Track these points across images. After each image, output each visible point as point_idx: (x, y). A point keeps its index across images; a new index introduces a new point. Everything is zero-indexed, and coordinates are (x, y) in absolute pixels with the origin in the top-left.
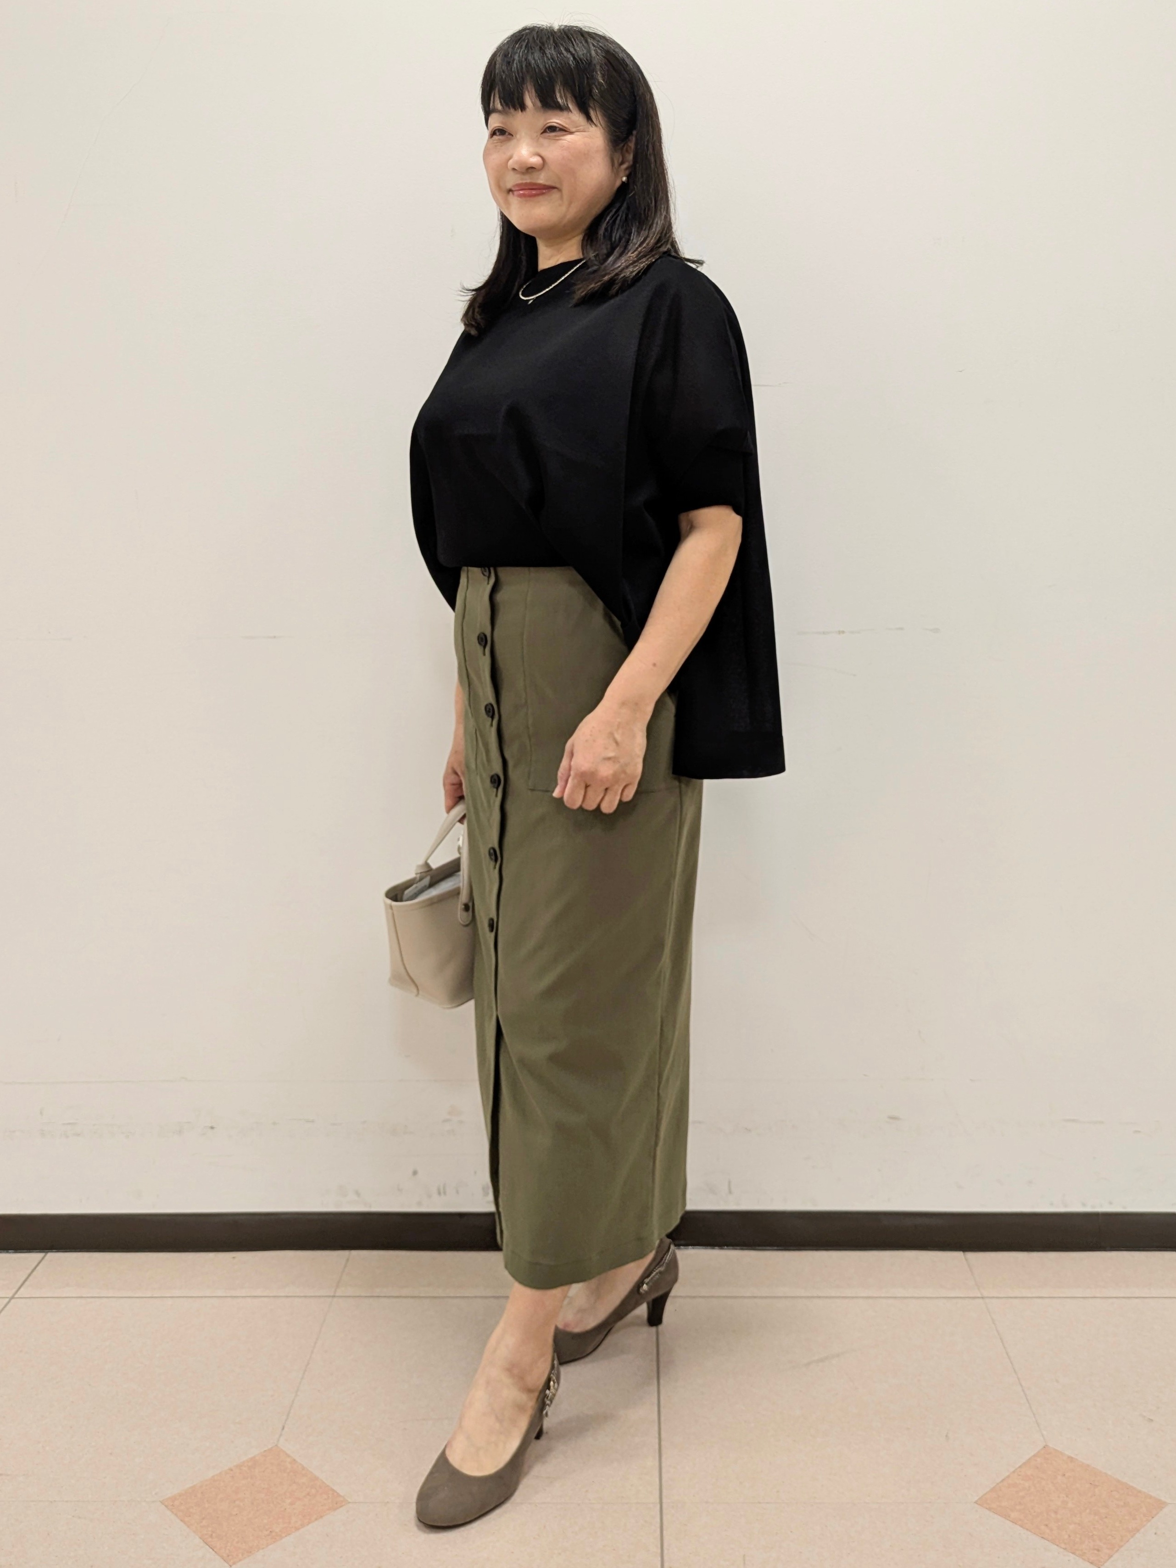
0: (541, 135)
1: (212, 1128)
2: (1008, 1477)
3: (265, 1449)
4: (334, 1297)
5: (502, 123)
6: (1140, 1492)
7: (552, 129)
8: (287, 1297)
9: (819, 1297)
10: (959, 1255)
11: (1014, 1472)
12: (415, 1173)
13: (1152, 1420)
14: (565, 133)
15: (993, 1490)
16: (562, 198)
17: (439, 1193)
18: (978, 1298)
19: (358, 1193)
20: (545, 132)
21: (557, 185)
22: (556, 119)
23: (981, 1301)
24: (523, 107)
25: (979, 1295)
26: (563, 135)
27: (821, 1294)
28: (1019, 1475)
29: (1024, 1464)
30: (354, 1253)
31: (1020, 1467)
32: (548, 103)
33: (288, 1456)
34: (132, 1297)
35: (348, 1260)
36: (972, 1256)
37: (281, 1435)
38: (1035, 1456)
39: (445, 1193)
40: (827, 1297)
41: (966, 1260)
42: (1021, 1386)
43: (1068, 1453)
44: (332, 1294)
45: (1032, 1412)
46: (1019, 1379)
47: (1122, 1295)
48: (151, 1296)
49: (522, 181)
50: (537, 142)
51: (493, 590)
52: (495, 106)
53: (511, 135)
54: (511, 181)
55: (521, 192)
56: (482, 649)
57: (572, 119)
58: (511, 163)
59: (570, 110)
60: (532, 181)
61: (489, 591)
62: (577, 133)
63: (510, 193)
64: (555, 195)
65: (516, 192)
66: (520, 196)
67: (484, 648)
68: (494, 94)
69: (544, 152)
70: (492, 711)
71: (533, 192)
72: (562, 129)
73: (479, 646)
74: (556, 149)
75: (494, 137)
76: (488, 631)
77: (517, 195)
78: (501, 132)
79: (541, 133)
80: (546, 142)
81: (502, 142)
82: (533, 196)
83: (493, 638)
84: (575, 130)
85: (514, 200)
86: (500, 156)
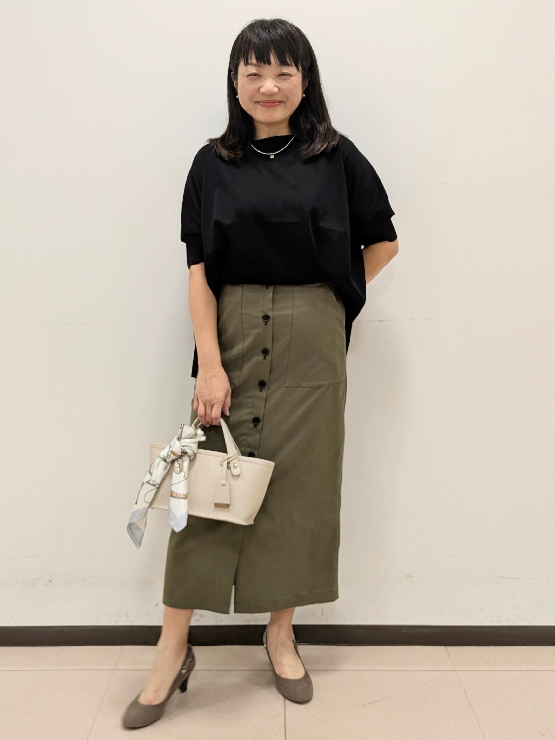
0: (277, 77)
1: (50, 581)
4: (114, 670)
5: (257, 71)
7: (283, 75)
8: (90, 670)
9: (369, 670)
10: (442, 648)
12: (157, 605)
13: (544, 735)
14: (289, 76)
16: (286, 106)
18: (453, 670)
19: (127, 616)
20: (279, 75)
21: (285, 101)
22: (286, 70)
23: (454, 672)
24: (269, 63)
25: (454, 669)
26: (289, 77)
27: (370, 669)
30: (125, 647)
32: (283, 62)
34: (9, 670)
35: (122, 651)
36: (450, 649)
40: (373, 670)
41: (447, 651)
42: (476, 717)
44: (113, 669)
45: (481, 730)
46: (474, 713)
47: (528, 669)
48: (18, 669)
49: (267, 99)
50: (275, 80)
51: (273, 293)
52: (252, 62)
53: (261, 77)
54: (260, 98)
55: (266, 104)
56: (264, 323)
57: (292, 70)
58: (262, 90)
59: (292, 65)
60: (272, 99)
61: (271, 294)
62: (294, 76)
63: (257, 103)
64: (283, 105)
65: (262, 104)
66: (265, 106)
67: (266, 322)
68: (251, 55)
69: (279, 85)
70: (265, 351)
71: (273, 104)
72: (287, 75)
73: (261, 322)
74: (285, 85)
75: (250, 77)
76: (270, 314)
77: (262, 105)
78: (255, 74)
79: (277, 76)
80: (280, 80)
81: (255, 79)
82: (272, 106)
83: (273, 317)
84: (293, 75)
85: (259, 107)
86: (254, 86)
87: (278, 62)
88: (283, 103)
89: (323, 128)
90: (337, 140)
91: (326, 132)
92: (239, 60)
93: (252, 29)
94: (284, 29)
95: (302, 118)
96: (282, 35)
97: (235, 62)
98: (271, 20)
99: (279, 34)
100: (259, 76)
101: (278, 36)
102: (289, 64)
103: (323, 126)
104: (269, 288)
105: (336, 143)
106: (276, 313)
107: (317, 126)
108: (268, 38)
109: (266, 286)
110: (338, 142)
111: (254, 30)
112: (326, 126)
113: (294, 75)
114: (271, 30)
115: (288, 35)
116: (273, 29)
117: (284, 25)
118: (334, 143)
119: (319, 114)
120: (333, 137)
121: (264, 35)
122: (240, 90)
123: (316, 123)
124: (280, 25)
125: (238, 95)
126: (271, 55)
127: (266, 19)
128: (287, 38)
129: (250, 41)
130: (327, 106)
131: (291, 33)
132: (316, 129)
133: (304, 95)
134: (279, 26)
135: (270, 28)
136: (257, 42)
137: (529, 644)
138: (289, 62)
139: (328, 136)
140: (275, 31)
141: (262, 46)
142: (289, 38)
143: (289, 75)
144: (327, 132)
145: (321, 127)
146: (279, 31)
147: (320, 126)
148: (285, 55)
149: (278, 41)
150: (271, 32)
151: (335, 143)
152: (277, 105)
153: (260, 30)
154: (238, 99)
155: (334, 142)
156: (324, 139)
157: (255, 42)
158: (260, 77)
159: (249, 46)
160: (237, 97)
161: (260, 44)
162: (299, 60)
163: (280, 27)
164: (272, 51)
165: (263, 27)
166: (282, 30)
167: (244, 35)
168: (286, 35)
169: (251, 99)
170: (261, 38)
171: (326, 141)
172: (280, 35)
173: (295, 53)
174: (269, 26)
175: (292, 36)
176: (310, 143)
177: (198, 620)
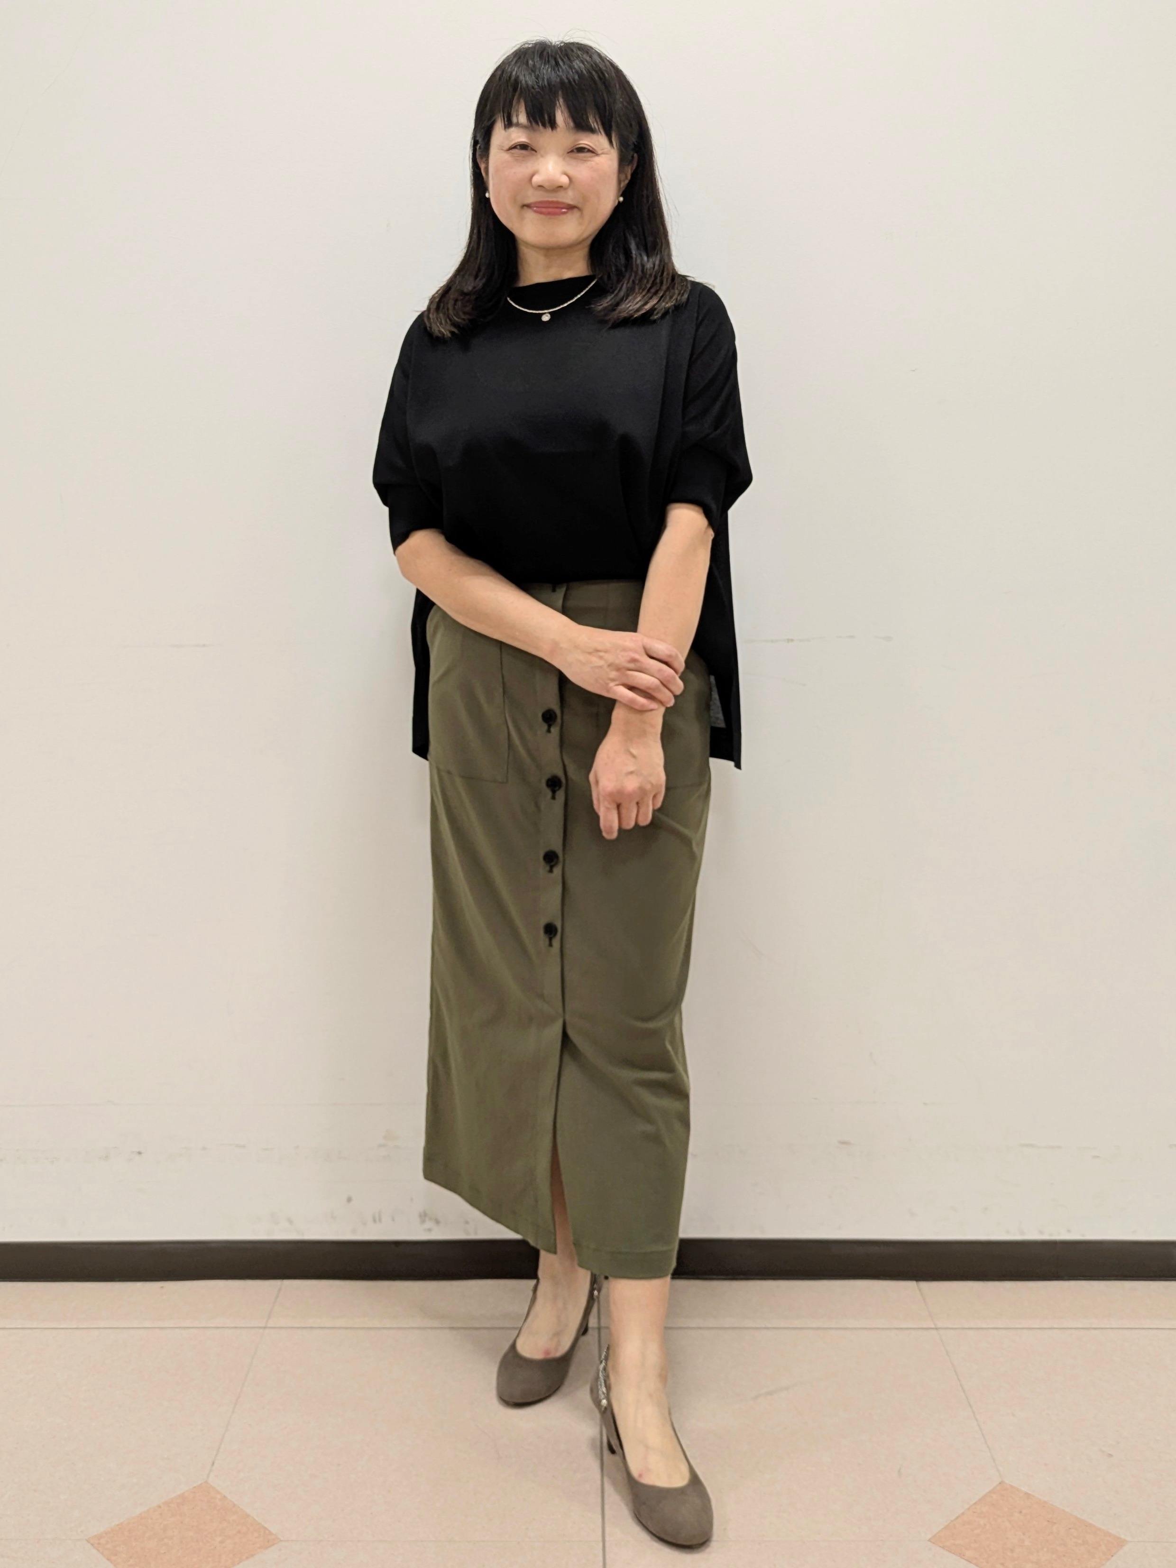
1: (140, 1153)
2: (963, 1514)
3: (194, 1486)
4: (265, 1328)
5: (528, 139)
6: (1099, 1529)
7: (581, 150)
8: (217, 1328)
9: (767, 1328)
10: (911, 1286)
11: (968, 1509)
12: (349, 1200)
13: (1111, 1455)
14: (593, 154)
15: (947, 1527)
16: (582, 216)
17: (375, 1222)
18: (933, 1329)
19: (290, 1221)
21: (580, 205)
22: (586, 140)
23: (934, 1332)
24: (553, 125)
25: (933, 1326)
26: (592, 157)
27: (770, 1325)
28: (974, 1512)
29: (979, 1500)
30: (287, 1282)
31: (975, 1504)
32: (581, 125)
33: (218, 1492)
35: (280, 1290)
36: (925, 1285)
37: (211, 1471)
38: (990, 1492)
39: (380, 1220)
40: (775, 1328)
41: (920, 1290)
42: (976, 1420)
43: (1025, 1489)
44: (263, 1325)
45: (988, 1447)
46: (974, 1413)
47: (1080, 1326)
48: (76, 1327)
49: (546, 199)
50: (564, 159)
51: (565, 600)
52: (519, 122)
53: (536, 151)
54: (532, 197)
55: (543, 210)
57: (598, 141)
58: (537, 179)
59: (600, 132)
60: (554, 199)
61: (560, 602)
62: (603, 155)
63: (525, 208)
64: (576, 214)
65: (535, 208)
66: (541, 213)
68: (518, 108)
69: (571, 172)
70: (548, 716)
71: (557, 210)
72: (589, 151)
74: (583, 170)
75: (513, 151)
77: (536, 212)
78: (524, 147)
79: (568, 153)
80: (574, 162)
81: (524, 157)
82: (555, 214)
84: (600, 152)
85: (530, 215)
86: (521, 170)
87: (572, 124)
88: (576, 210)
89: (652, 265)
91: (656, 274)
92: (494, 119)
93: (522, 57)
94: (586, 60)
96: (582, 71)
97: (487, 123)
98: (562, 43)
99: (575, 69)
100: (533, 150)
101: (573, 73)
102: (593, 129)
103: (651, 260)
104: (557, 589)
108: (553, 76)
109: (550, 586)
111: (525, 60)
113: (602, 153)
114: (561, 61)
115: (594, 73)
116: (565, 60)
117: (587, 53)
121: (547, 72)
122: (493, 178)
124: (579, 52)
125: (489, 193)
126: (557, 111)
127: (551, 41)
128: (591, 78)
129: (517, 81)
131: (600, 69)
133: (620, 199)
134: (577, 53)
135: (558, 56)
136: (530, 83)
137: (1083, 1277)
138: (594, 126)
140: (568, 62)
141: (539, 90)
142: (596, 79)
143: (593, 152)
144: (659, 274)
145: (648, 261)
146: (577, 64)
147: (646, 260)
148: (586, 110)
149: (573, 83)
150: (559, 65)
152: (564, 212)
153: (537, 59)
154: (488, 200)
156: (651, 287)
157: (526, 81)
158: (534, 152)
159: (515, 90)
160: (487, 195)
161: (536, 87)
162: (613, 124)
163: (578, 57)
164: (559, 102)
165: (545, 53)
166: (583, 63)
167: (506, 68)
168: (591, 73)
169: (514, 199)
170: (538, 75)
172: (577, 72)
173: (606, 109)
174: (556, 53)
175: (601, 75)
177: (430, 1230)
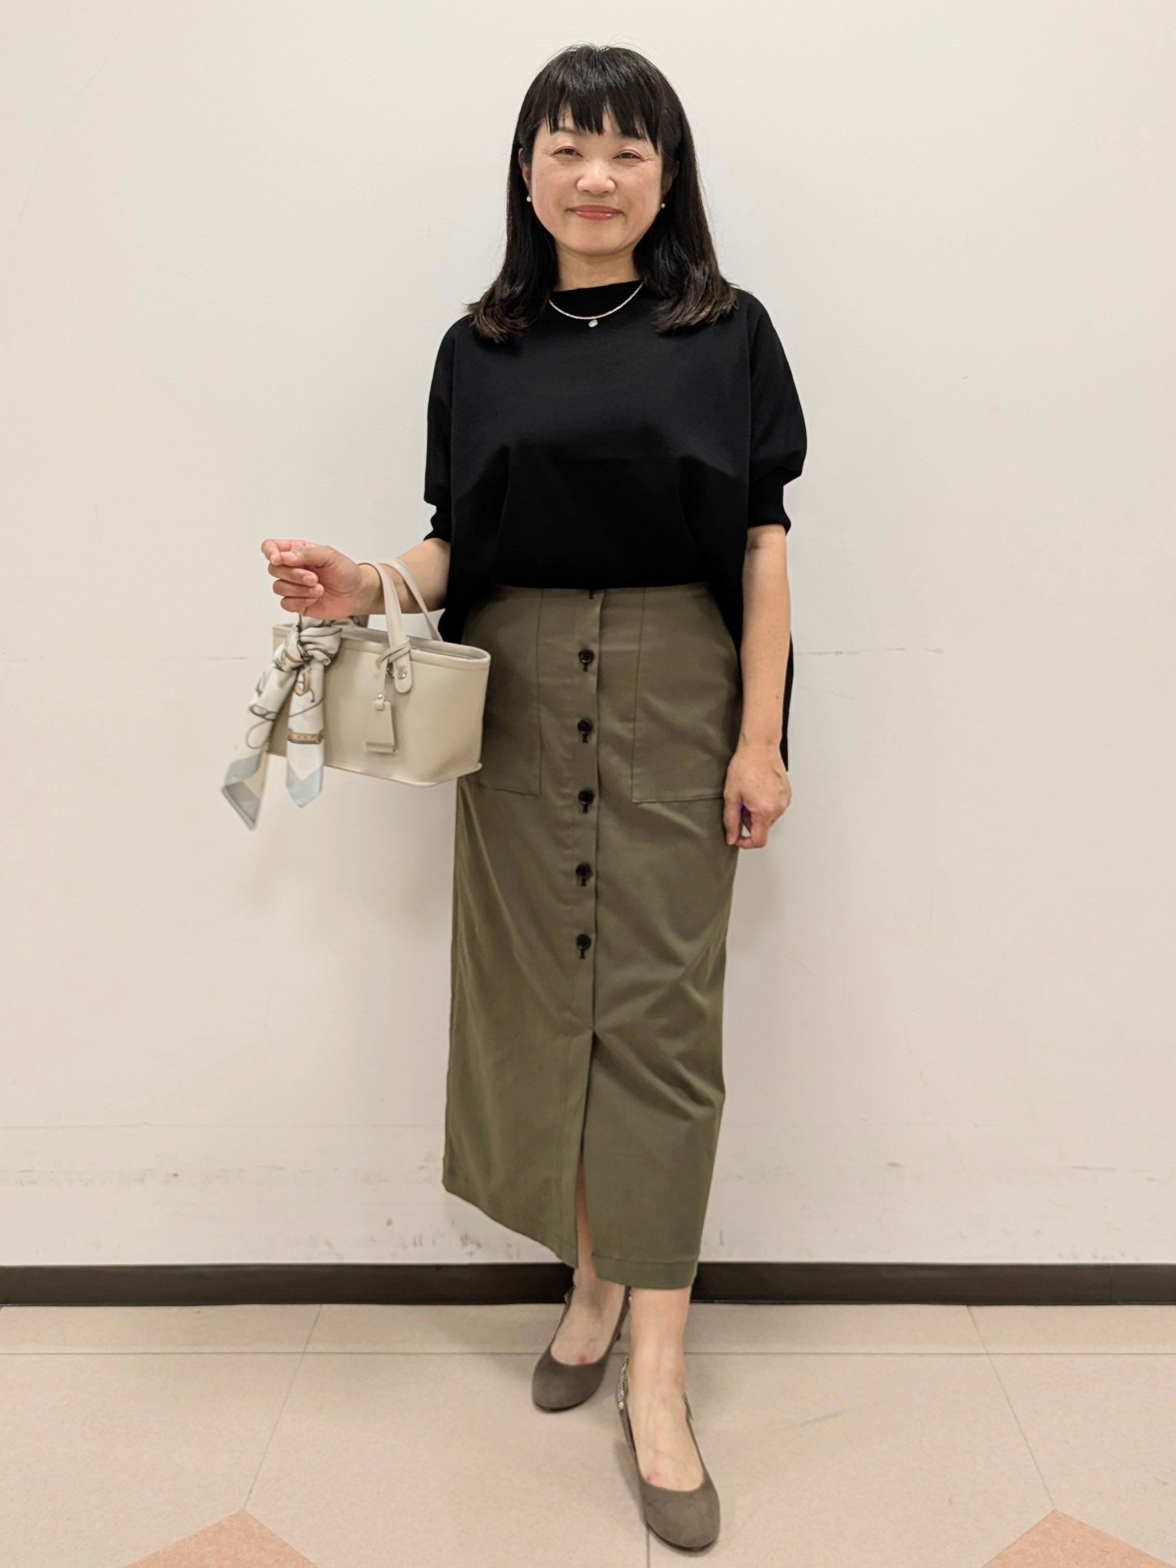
0: (614, 160)
1: (176, 1175)
2: (1015, 1543)
3: (231, 1514)
4: (304, 1353)
5: (574, 144)
6: (1153, 1559)
7: (626, 155)
8: (255, 1353)
9: (815, 1354)
10: (962, 1310)
11: (1021, 1538)
12: (389, 1223)
13: (1166, 1483)
14: (639, 160)
15: (999, 1557)
16: (626, 222)
17: (415, 1244)
18: (983, 1354)
19: (329, 1245)
20: (618, 157)
21: (625, 211)
22: (633, 146)
23: (986, 1357)
24: (600, 130)
25: (984, 1352)
26: (638, 162)
28: (1027, 1541)
29: (1032, 1529)
30: (325, 1307)
31: (1028, 1533)
32: (628, 131)
33: (255, 1521)
35: (318, 1315)
36: (977, 1309)
37: (248, 1499)
38: (1043, 1521)
39: (421, 1244)
40: (824, 1354)
41: (971, 1314)
42: (1029, 1447)
43: (1078, 1517)
44: (302, 1351)
45: (1040, 1474)
46: (1026, 1440)
47: (1134, 1351)
49: (592, 204)
50: (609, 164)
51: (602, 607)
52: (566, 126)
53: (582, 156)
54: (577, 201)
55: (588, 214)
56: (583, 666)
57: (643, 147)
58: (582, 184)
59: (646, 138)
60: (600, 204)
61: (598, 609)
62: (648, 161)
63: (569, 212)
64: (621, 219)
65: (579, 213)
66: (586, 217)
67: (586, 665)
68: (565, 112)
69: (617, 176)
70: (584, 726)
71: (601, 215)
72: (635, 157)
73: (577, 663)
74: (628, 176)
75: (559, 155)
76: (595, 648)
77: (580, 216)
78: (569, 151)
79: (614, 158)
80: (620, 167)
81: (570, 161)
82: (600, 219)
83: (600, 655)
84: (645, 158)
85: (575, 220)
86: (564, 174)
87: (618, 130)
88: (620, 215)
89: (701, 273)
90: (730, 301)
91: (707, 282)
92: (538, 123)
94: (633, 66)
95: (661, 248)
96: (628, 76)
97: (531, 128)
98: (607, 48)
99: (622, 74)
100: (579, 154)
101: (620, 78)
102: (640, 135)
103: (701, 268)
104: (595, 596)
105: (729, 308)
106: (606, 648)
107: (689, 268)
108: (601, 81)
109: (588, 592)
110: (733, 304)
112: (707, 269)
113: (647, 159)
114: (607, 66)
115: (640, 79)
116: (611, 64)
117: (633, 59)
118: (725, 307)
119: (693, 244)
120: (722, 294)
121: (594, 77)
122: (537, 182)
123: (686, 261)
125: (531, 197)
126: (605, 116)
127: (596, 46)
128: (638, 83)
129: (563, 84)
130: (711, 229)
131: (647, 75)
132: (687, 273)
133: (663, 206)
134: (623, 59)
135: (605, 61)
136: (577, 87)
138: (641, 132)
139: (713, 289)
140: (615, 67)
142: (643, 84)
143: (637, 157)
144: (710, 282)
145: (697, 269)
146: (624, 69)
147: (695, 267)
148: (632, 116)
149: (620, 87)
150: (606, 70)
151: (727, 307)
152: (609, 217)
153: (584, 63)
154: (530, 204)
155: (725, 305)
156: (703, 297)
157: (573, 87)
158: (579, 157)
159: (561, 95)
160: (528, 199)
161: (583, 91)
162: (659, 130)
163: (624, 62)
164: (606, 107)
165: (591, 60)
166: (630, 69)
167: (552, 72)
168: (637, 78)
169: (558, 204)
170: (586, 80)
171: (710, 302)
172: (624, 77)
173: (652, 115)
174: (603, 58)
175: (647, 81)
176: (675, 299)
177: (471, 1254)
